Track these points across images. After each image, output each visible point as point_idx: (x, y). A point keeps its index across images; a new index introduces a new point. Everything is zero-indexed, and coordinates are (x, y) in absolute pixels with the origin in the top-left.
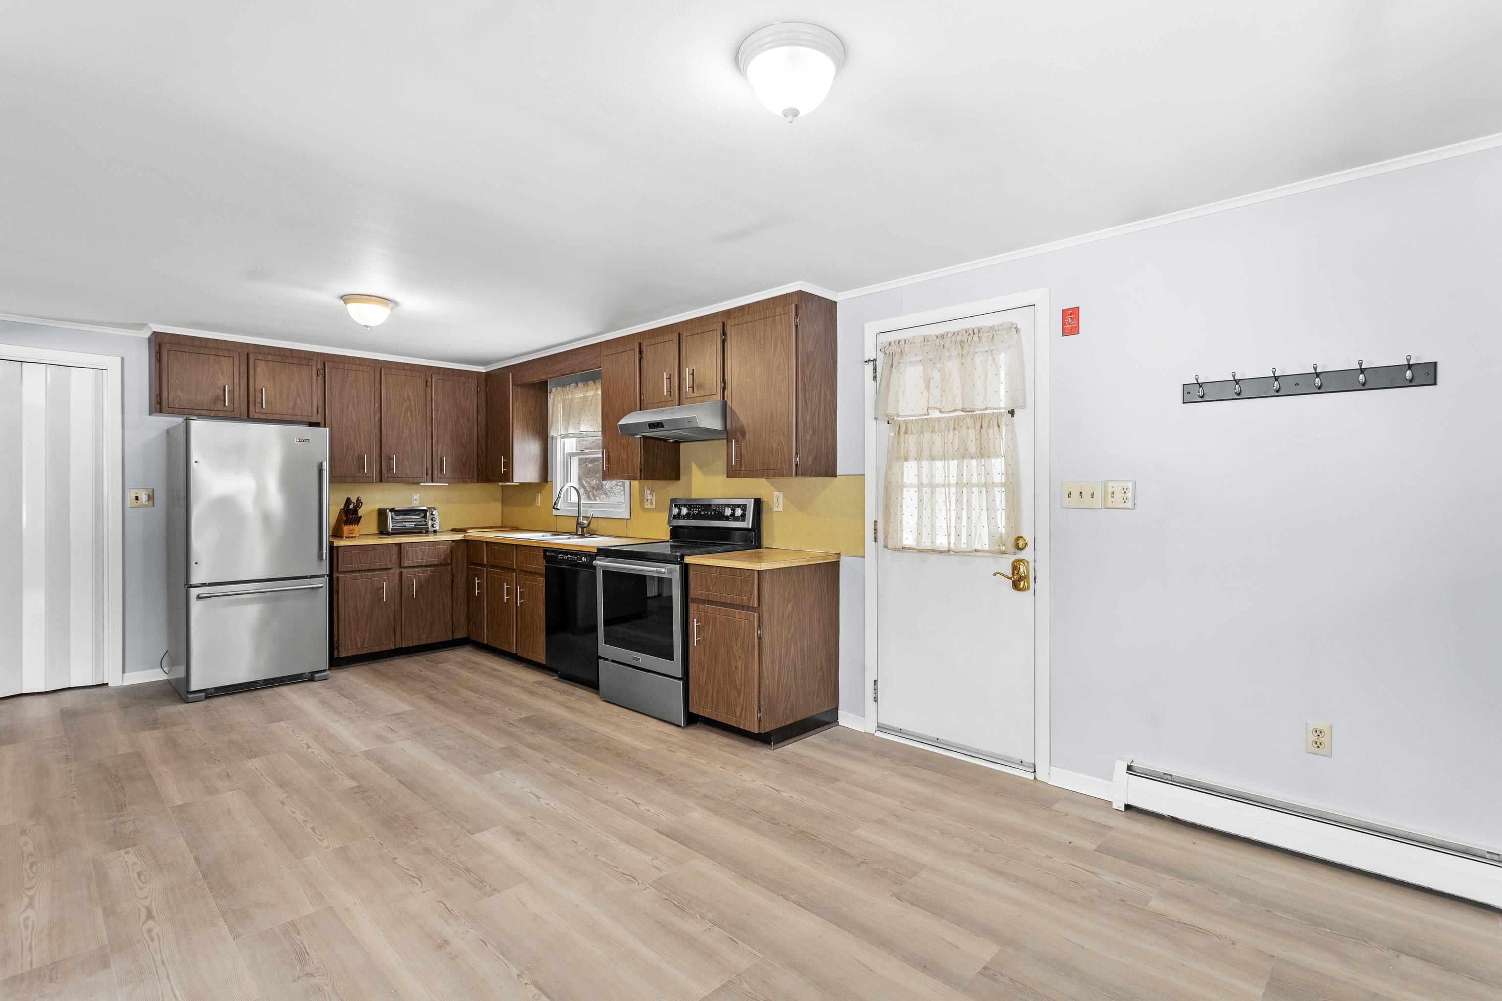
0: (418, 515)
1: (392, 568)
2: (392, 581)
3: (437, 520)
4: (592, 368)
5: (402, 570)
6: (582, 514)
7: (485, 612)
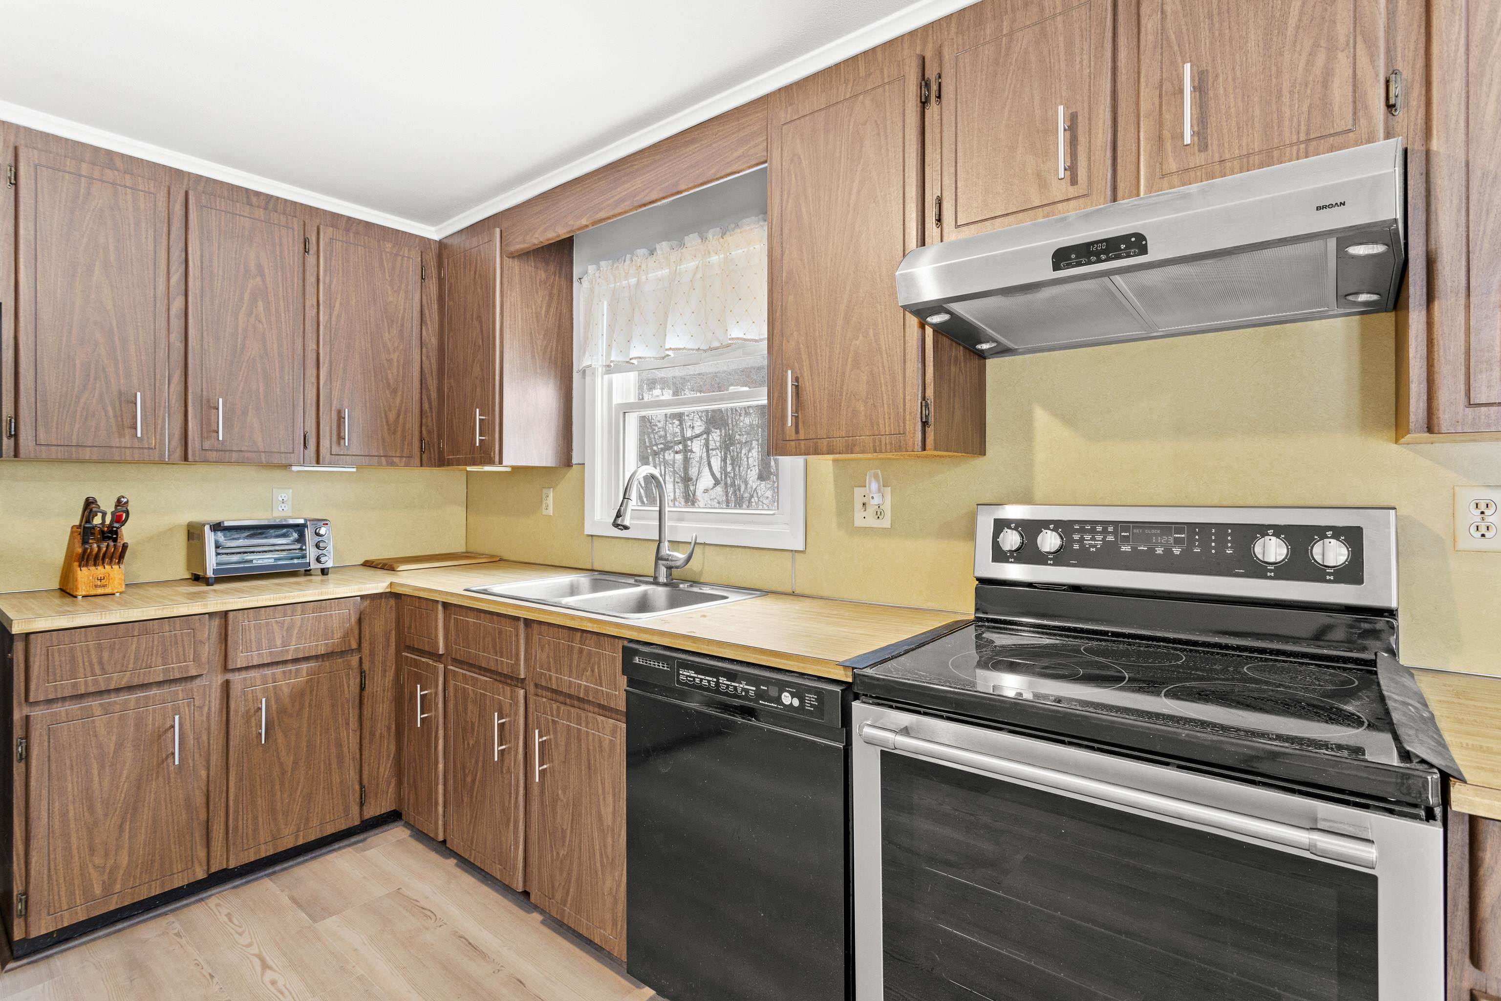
0: (284, 536)
1: (201, 675)
2: (201, 708)
3: (330, 548)
4: (735, 168)
5: (230, 676)
6: (668, 536)
7: (441, 766)
